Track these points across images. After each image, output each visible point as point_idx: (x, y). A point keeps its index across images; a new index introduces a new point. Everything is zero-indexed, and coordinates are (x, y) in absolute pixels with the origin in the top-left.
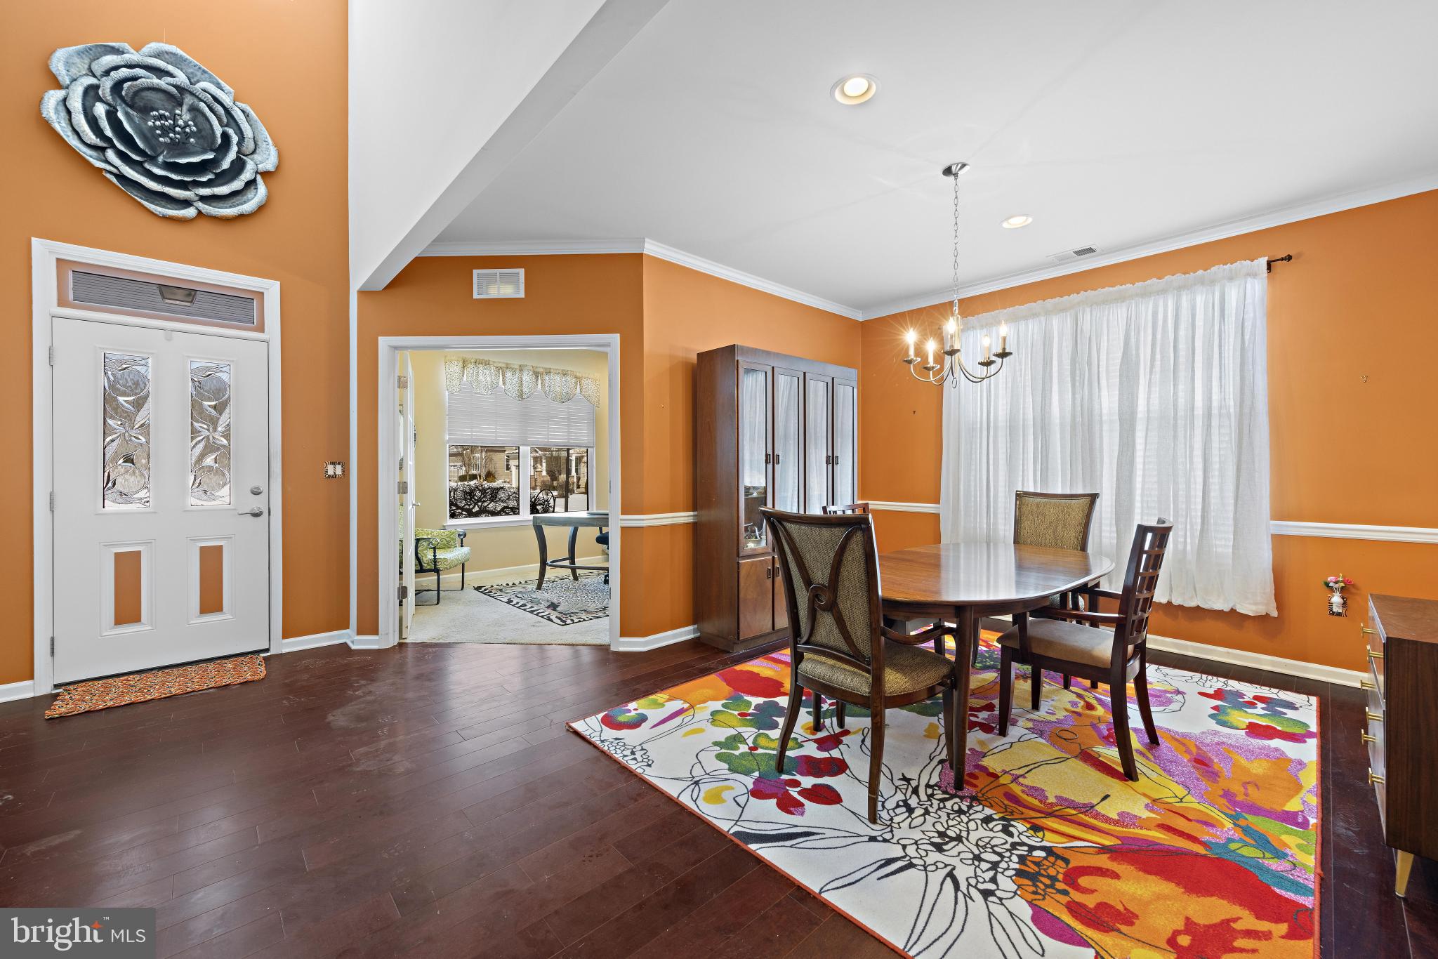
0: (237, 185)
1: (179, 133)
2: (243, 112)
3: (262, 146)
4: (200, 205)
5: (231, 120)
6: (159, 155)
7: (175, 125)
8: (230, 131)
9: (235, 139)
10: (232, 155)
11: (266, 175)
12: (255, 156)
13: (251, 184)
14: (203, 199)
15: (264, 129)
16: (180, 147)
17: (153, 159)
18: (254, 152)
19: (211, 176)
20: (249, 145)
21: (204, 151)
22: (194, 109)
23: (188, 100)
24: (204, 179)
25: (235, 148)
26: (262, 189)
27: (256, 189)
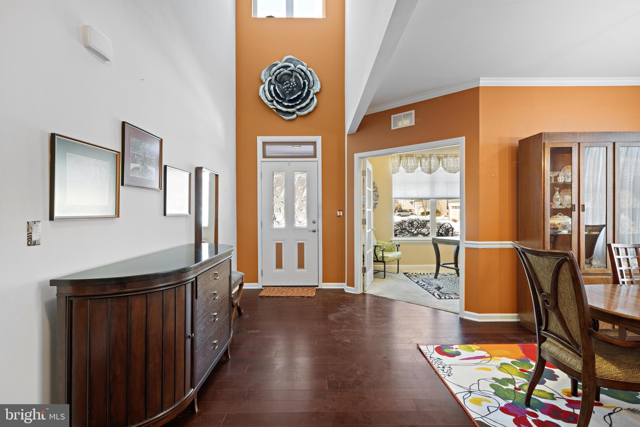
0: (308, 101)
1: (291, 88)
2: (310, 71)
3: (316, 82)
4: (297, 112)
5: (306, 76)
6: (286, 98)
7: (291, 85)
8: (306, 81)
9: (307, 83)
10: (306, 90)
11: (316, 94)
12: (314, 88)
13: (312, 99)
14: (298, 110)
15: (316, 76)
16: (292, 93)
17: (284, 100)
18: (313, 86)
19: (300, 101)
20: (312, 83)
21: (298, 92)
22: (296, 77)
23: (294, 74)
24: (298, 103)
25: (307, 87)
26: (315, 100)
27: (314, 101)
